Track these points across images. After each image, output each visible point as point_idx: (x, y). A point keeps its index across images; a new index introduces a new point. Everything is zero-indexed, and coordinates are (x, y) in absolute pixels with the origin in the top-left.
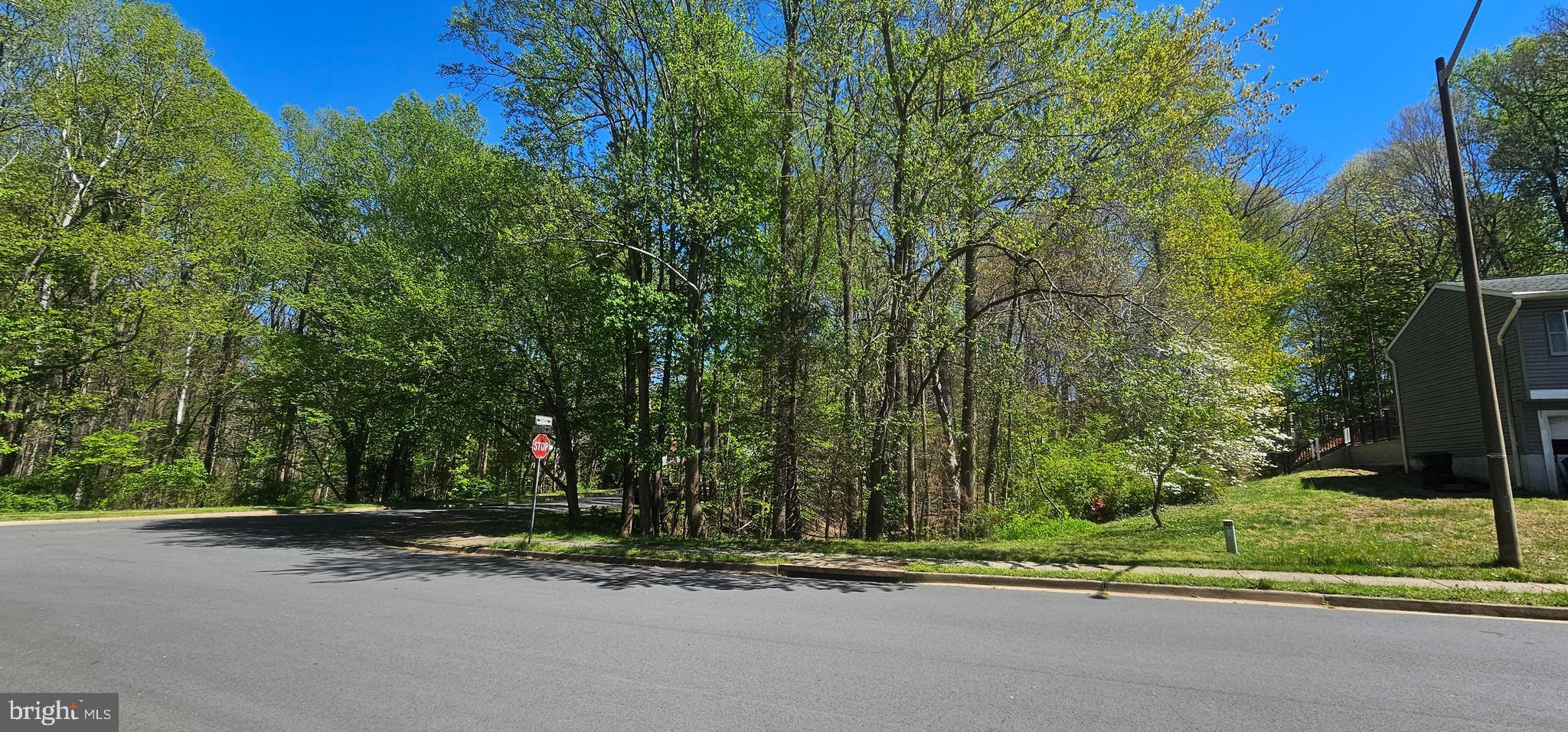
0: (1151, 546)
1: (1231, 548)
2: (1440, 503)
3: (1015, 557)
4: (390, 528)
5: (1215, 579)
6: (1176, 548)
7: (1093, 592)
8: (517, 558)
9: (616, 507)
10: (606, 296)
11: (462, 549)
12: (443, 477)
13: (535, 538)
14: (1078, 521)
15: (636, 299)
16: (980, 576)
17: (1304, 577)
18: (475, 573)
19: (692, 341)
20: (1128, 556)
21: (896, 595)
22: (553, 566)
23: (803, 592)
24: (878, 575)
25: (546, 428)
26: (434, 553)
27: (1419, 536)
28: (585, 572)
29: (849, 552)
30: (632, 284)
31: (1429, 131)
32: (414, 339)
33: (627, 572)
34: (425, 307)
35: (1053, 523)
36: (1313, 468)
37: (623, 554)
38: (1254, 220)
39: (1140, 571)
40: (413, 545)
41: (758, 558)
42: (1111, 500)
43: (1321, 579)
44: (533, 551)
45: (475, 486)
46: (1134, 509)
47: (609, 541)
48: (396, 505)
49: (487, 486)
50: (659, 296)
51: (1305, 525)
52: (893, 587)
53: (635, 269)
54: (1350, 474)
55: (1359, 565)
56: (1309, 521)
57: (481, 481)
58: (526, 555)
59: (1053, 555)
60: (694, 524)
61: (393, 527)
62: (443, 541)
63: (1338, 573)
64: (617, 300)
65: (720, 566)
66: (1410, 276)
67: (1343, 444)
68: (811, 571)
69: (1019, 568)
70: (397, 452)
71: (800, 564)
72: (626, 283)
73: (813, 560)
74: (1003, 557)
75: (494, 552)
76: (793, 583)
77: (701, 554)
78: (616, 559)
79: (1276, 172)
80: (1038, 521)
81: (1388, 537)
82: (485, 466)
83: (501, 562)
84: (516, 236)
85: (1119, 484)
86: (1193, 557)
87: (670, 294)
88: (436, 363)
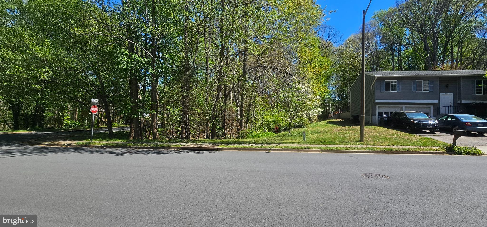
0: (286, 139)
1: (304, 139)
2: (354, 127)
3: (250, 143)
4: (35, 139)
5: (297, 147)
6: (291, 139)
7: (267, 151)
8: (86, 147)
9: (128, 131)
10: (119, 57)
11: (64, 145)
12: (59, 120)
13: (93, 141)
14: (271, 133)
15: (131, 59)
16: (238, 148)
17: (317, 146)
18: (66, 152)
19: (152, 75)
20: (279, 142)
21: (213, 154)
22: (99, 149)
23: (184, 154)
24: (209, 149)
25: (96, 103)
26: (52, 147)
27: (346, 135)
28: (110, 151)
29: (202, 143)
30: (129, 53)
31: (368, 30)
32: (37, 67)
33: (126, 150)
34: (41, 55)
35: (264, 133)
36: (331, 119)
37: (127, 145)
38: (326, 51)
39: (281, 145)
40: (43, 144)
41: (173, 145)
42: (280, 127)
43: (321, 146)
44: (93, 145)
45: (73, 124)
46: (285, 130)
47: (122, 141)
48: (38, 130)
49: (78, 124)
50: (140, 59)
51: (323, 133)
52: (213, 152)
53: (131, 48)
54: (338, 121)
55: (331, 143)
56: (324, 132)
57: (76, 122)
58: (90, 146)
59: (259, 142)
60: (154, 136)
61: (35, 138)
62: (57, 143)
63: (326, 144)
64: (124, 59)
65: (160, 148)
66: (359, 69)
67: (338, 113)
68: (189, 148)
69: (250, 146)
70: (37, 111)
71: (186, 146)
72: (127, 52)
73: (190, 145)
74: (246, 143)
75: (77, 146)
76: (182, 152)
77: (154, 144)
78: (124, 146)
79: (332, 37)
80: (260, 133)
81: (340, 136)
82: (77, 117)
83: (78, 149)
84: (78, 31)
85: (282, 123)
86: (294, 142)
87: (144, 58)
88: (48, 77)
